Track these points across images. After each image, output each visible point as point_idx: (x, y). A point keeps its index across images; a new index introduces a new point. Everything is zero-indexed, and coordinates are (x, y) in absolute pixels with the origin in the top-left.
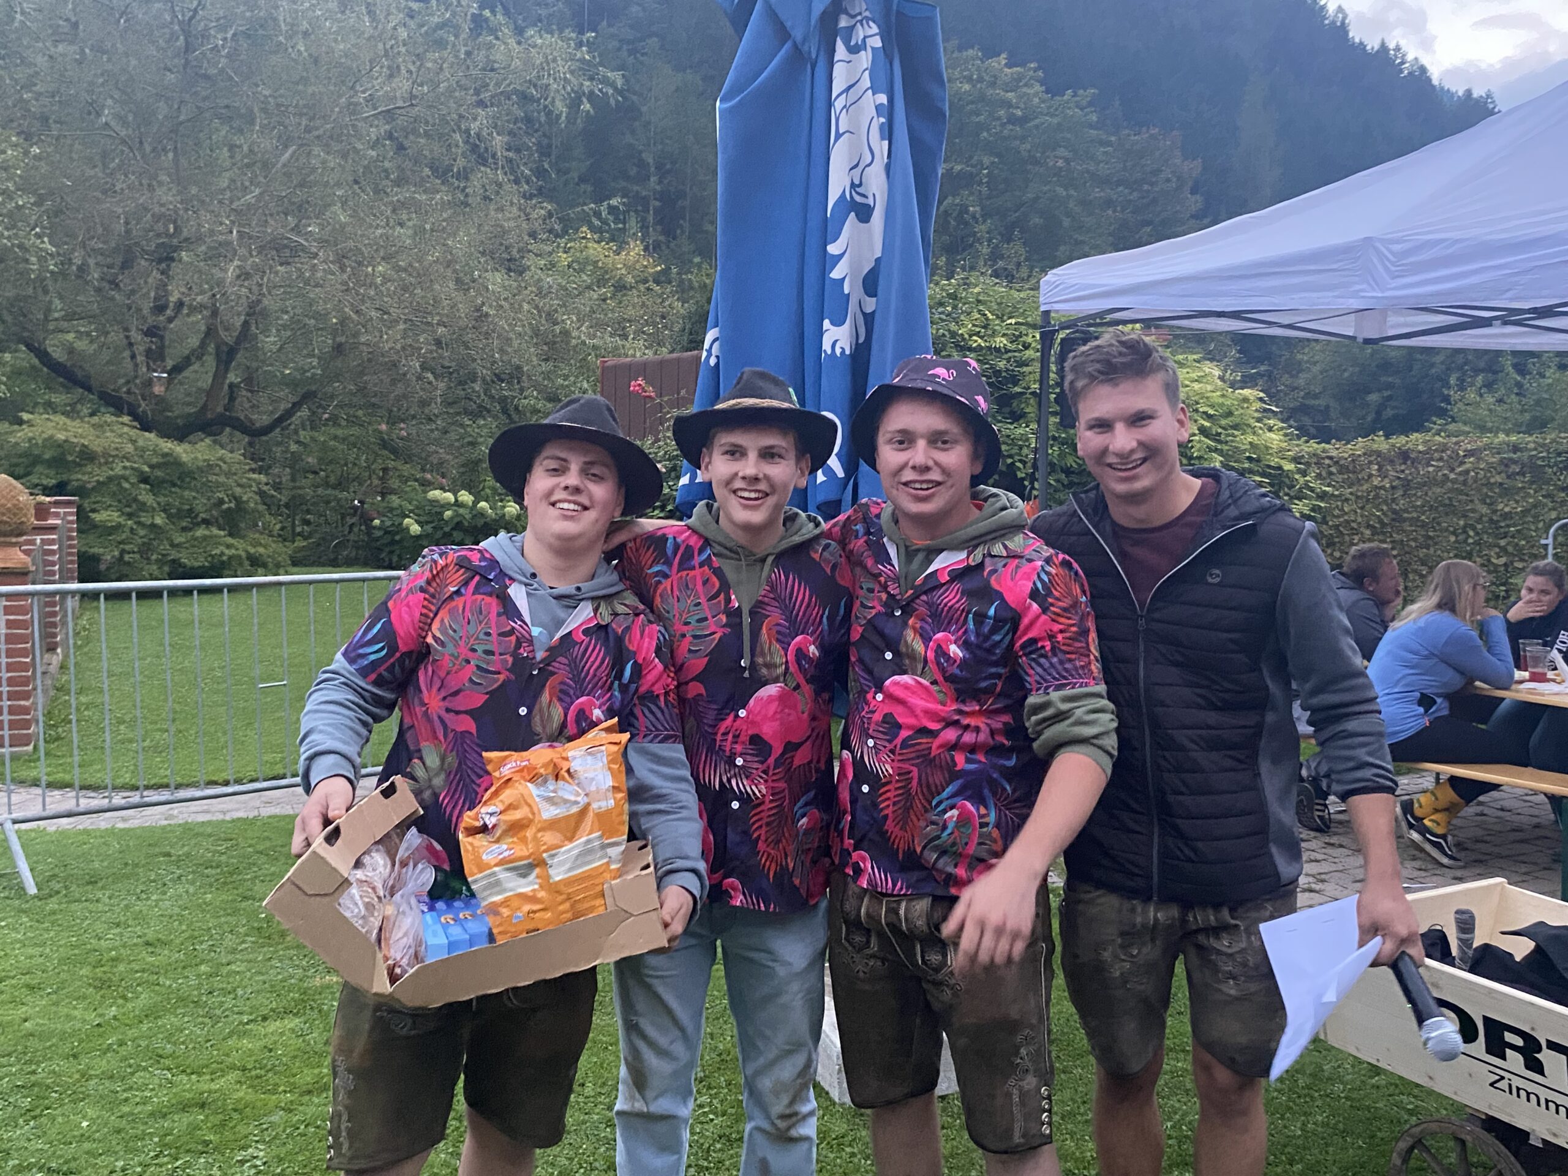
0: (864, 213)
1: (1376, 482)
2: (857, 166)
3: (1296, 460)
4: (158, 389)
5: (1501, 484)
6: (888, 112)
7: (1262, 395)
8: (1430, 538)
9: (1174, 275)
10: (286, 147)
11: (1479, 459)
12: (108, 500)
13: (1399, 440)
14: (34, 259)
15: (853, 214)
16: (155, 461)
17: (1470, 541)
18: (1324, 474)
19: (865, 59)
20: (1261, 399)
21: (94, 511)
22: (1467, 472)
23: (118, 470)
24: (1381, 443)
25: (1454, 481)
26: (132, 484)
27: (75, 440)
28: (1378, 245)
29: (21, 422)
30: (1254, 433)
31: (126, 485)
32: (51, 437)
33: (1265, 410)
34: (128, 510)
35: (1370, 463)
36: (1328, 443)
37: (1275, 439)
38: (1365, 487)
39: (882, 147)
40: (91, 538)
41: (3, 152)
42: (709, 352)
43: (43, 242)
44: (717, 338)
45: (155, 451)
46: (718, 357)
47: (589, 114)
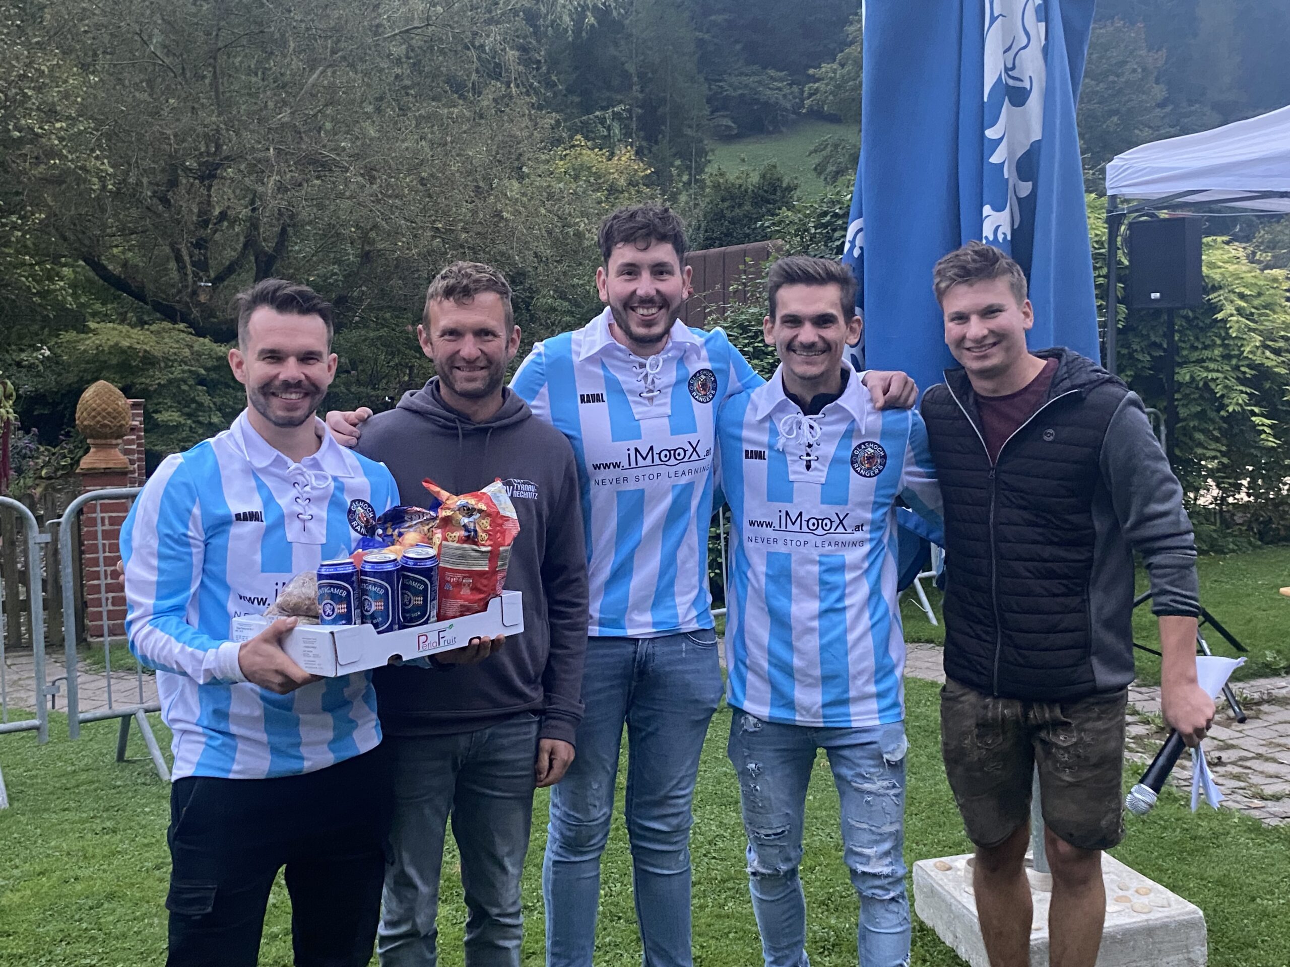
2: (1009, 49)
4: (203, 298)
10: (312, 69)
12: (169, 401)
14: (95, 180)
15: (1009, 99)
16: (210, 364)
21: (156, 412)
23: (177, 372)
26: (190, 386)
27: (138, 347)
29: (85, 330)
31: (184, 387)
32: (117, 344)
34: (187, 410)
39: (1038, 29)
40: (154, 438)
41: (66, 82)
42: (853, 242)
43: (103, 163)
44: (860, 230)
45: (210, 356)
46: (861, 248)
47: (592, 26)
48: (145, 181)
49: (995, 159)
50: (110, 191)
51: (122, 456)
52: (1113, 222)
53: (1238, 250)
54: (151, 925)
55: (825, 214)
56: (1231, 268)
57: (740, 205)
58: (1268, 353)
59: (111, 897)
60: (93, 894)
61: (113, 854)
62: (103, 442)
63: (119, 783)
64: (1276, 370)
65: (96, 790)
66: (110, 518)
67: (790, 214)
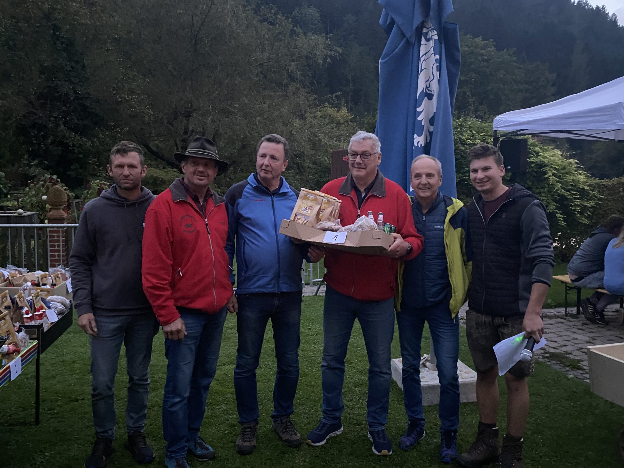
0: (430, 97)
1: (622, 194)
2: (427, 81)
3: (589, 186)
6: (440, 61)
7: (577, 161)
9: (543, 117)
14: (147, 116)
15: (426, 98)
18: (601, 191)
19: (432, 43)
20: (577, 163)
24: (623, 179)
27: (159, 177)
28: (623, 105)
30: (574, 176)
32: (153, 176)
33: (578, 167)
35: (620, 187)
36: (603, 179)
37: (582, 178)
38: (617, 196)
39: (437, 74)
41: (138, 81)
43: (150, 111)
47: (330, 62)
48: (165, 117)
50: (152, 120)
52: (496, 141)
58: (563, 191)
64: (567, 197)
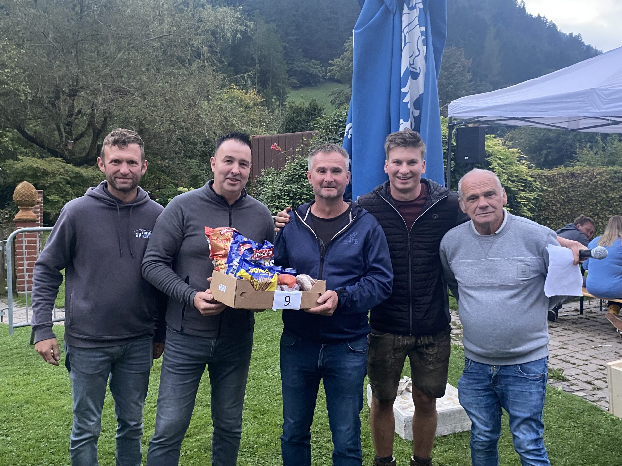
1: (562, 185)
2: (412, 56)
3: (531, 176)
4: (70, 147)
5: (609, 186)
6: (425, 34)
7: (520, 151)
8: (582, 207)
10: (119, 51)
11: (602, 176)
12: (54, 191)
13: (570, 169)
14: (23, 95)
15: (411, 77)
16: (72, 175)
17: (598, 208)
18: (542, 182)
19: (416, 12)
20: (520, 153)
21: (48, 195)
22: (597, 182)
23: (58, 179)
24: (562, 169)
25: (592, 185)
26: (64, 185)
27: (41, 167)
28: (598, 91)
29: (17, 159)
30: (517, 166)
31: (61, 185)
32: (31, 166)
33: (521, 157)
34: (62, 195)
35: (560, 177)
36: (543, 170)
37: (524, 168)
38: (558, 187)
39: (423, 49)
40: (47, 206)
41: (10, 52)
42: (348, 132)
43: (26, 88)
44: (351, 127)
45: (72, 172)
46: (351, 135)
47: (240, 38)
48: (45, 96)
49: (405, 101)
50: (29, 100)
51: (34, 214)
52: (451, 128)
53: (498, 140)
54: (45, 414)
55: (336, 121)
56: (496, 147)
57: (301, 116)
58: (509, 182)
59: (27, 402)
60: (19, 401)
61: (28, 384)
62: (26, 207)
63: (31, 354)
64: (513, 189)
65: (20, 357)
66: (28, 240)
67: (321, 120)
